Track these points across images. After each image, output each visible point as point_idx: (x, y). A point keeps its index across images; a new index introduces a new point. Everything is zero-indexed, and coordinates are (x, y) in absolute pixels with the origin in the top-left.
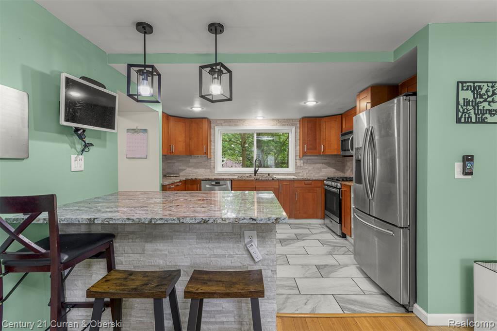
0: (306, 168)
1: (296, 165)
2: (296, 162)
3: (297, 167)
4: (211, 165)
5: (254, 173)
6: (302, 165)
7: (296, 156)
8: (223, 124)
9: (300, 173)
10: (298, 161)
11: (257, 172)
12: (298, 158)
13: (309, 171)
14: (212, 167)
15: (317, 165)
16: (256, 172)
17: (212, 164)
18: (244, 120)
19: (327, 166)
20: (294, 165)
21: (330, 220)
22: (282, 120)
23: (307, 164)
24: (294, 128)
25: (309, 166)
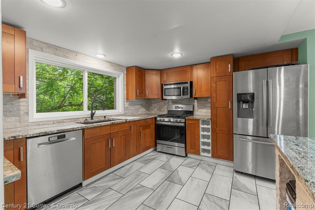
0: (131, 109)
1: (124, 106)
2: (124, 104)
3: (125, 109)
4: (19, 110)
5: (90, 116)
6: (128, 107)
7: (124, 99)
8: (44, 50)
9: (127, 113)
10: (126, 103)
11: (95, 115)
12: (125, 100)
13: (132, 111)
14: (22, 112)
15: (137, 106)
16: (92, 115)
17: (22, 108)
18: (77, 53)
19: (141, 107)
20: (123, 106)
21: (167, 147)
22: (114, 64)
23: (131, 105)
24: (123, 74)
25: (132, 108)
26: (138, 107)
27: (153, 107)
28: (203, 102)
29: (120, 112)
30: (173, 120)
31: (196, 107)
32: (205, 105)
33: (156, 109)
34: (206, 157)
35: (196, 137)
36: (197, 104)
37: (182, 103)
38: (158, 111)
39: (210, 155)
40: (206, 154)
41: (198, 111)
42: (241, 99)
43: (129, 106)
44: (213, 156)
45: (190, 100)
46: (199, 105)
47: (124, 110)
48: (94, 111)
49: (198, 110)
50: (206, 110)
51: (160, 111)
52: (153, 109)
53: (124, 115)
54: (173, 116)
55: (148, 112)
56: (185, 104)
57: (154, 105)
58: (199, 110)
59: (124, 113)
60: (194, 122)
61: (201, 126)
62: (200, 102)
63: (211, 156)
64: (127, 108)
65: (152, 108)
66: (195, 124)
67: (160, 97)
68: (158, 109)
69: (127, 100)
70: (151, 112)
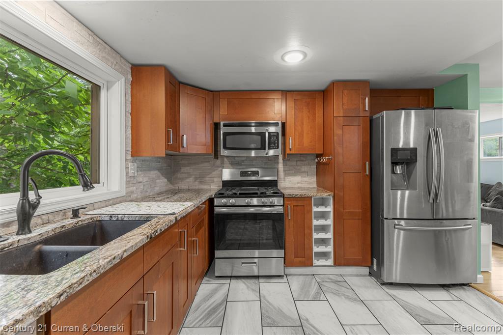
0: (141, 179)
1: (128, 173)
2: (127, 168)
3: (130, 180)
6: (136, 175)
7: (127, 151)
9: (132, 192)
10: (130, 165)
12: (129, 157)
13: (144, 186)
15: (152, 172)
16: (26, 212)
19: (160, 174)
20: (124, 174)
21: (243, 263)
22: (101, 42)
23: (141, 171)
24: (123, 79)
25: (143, 178)
26: (154, 174)
27: (183, 173)
28: (294, 163)
29: (115, 192)
30: (258, 201)
31: (281, 174)
32: (298, 168)
33: (191, 179)
34: (324, 266)
35: (306, 231)
36: (284, 168)
37: (253, 165)
38: (197, 183)
39: (330, 262)
40: (322, 262)
41: (284, 181)
42: (397, 158)
43: (137, 172)
44: (337, 263)
45: (269, 160)
46: (286, 169)
47: (128, 183)
48: (32, 196)
49: (284, 178)
50: (300, 177)
51: (201, 182)
52: (182, 179)
53: (127, 198)
54: (257, 193)
55: (171, 187)
56: (258, 167)
57: (184, 169)
58: (286, 178)
59: (127, 193)
60: (300, 203)
61: (315, 209)
62: (288, 163)
63: (333, 264)
64: (134, 177)
65: (179, 175)
66: (304, 206)
67: (211, 151)
68: (196, 179)
69: (132, 156)
70: (176, 185)
